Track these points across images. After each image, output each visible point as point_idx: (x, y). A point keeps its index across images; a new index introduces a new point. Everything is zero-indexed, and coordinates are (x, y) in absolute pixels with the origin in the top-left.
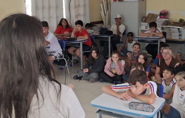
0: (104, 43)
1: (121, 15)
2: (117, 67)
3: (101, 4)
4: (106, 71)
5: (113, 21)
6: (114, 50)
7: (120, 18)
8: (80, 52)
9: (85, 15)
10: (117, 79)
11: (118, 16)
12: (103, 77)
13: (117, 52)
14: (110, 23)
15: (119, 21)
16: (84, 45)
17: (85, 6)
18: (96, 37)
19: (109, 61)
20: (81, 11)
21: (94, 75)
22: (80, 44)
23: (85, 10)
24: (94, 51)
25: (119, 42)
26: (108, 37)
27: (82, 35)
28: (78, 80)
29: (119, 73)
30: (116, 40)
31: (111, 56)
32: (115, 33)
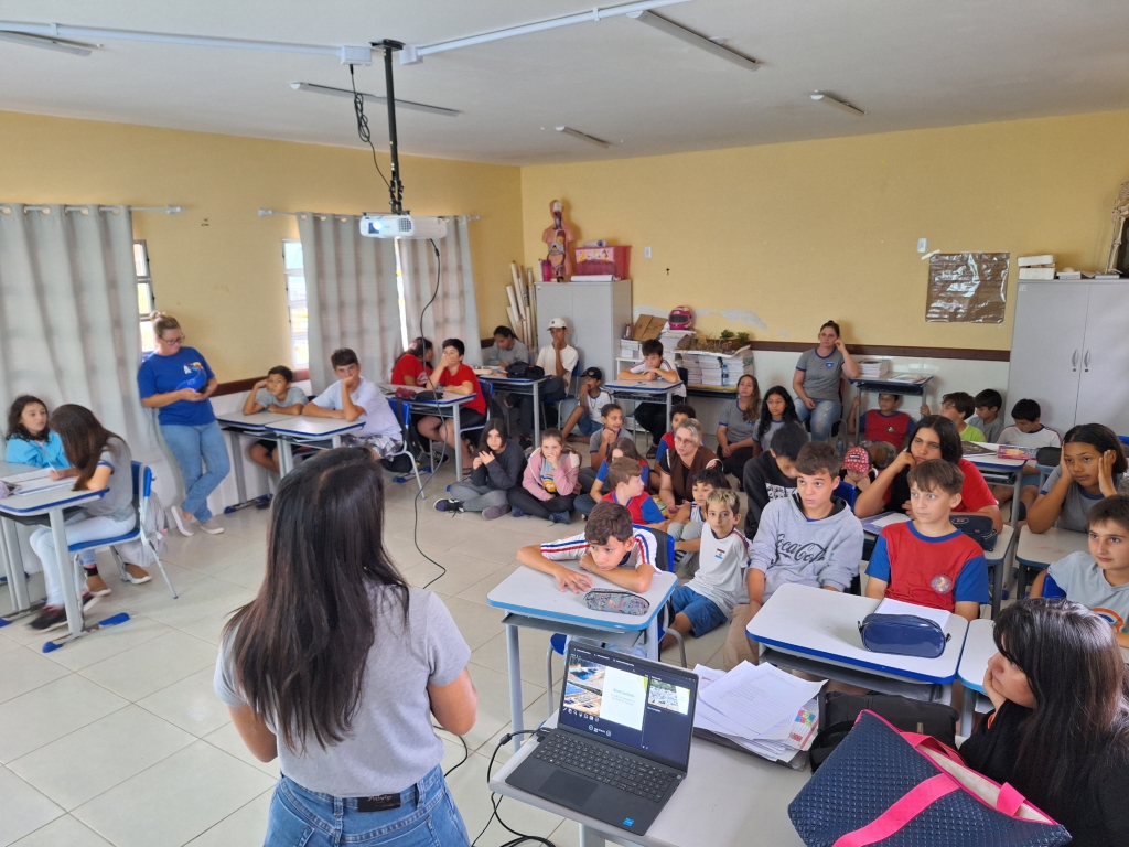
0: (520, 401)
1: (566, 319)
2: (559, 475)
3: (509, 289)
4: (527, 484)
5: (546, 339)
6: (550, 422)
7: (564, 328)
8: (453, 431)
9: (462, 320)
10: (558, 509)
11: (559, 324)
12: (519, 503)
13: (555, 433)
14: (534, 344)
15: (562, 337)
16: (466, 411)
17: (462, 294)
18: (498, 385)
19: (534, 458)
20: (453, 310)
21: (494, 498)
22: (451, 408)
23: (462, 307)
24: (494, 433)
25: (563, 397)
26: (531, 386)
27: (457, 381)
28: (449, 515)
29: (565, 489)
30: (554, 392)
31: (541, 444)
32: (550, 371)
